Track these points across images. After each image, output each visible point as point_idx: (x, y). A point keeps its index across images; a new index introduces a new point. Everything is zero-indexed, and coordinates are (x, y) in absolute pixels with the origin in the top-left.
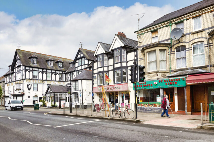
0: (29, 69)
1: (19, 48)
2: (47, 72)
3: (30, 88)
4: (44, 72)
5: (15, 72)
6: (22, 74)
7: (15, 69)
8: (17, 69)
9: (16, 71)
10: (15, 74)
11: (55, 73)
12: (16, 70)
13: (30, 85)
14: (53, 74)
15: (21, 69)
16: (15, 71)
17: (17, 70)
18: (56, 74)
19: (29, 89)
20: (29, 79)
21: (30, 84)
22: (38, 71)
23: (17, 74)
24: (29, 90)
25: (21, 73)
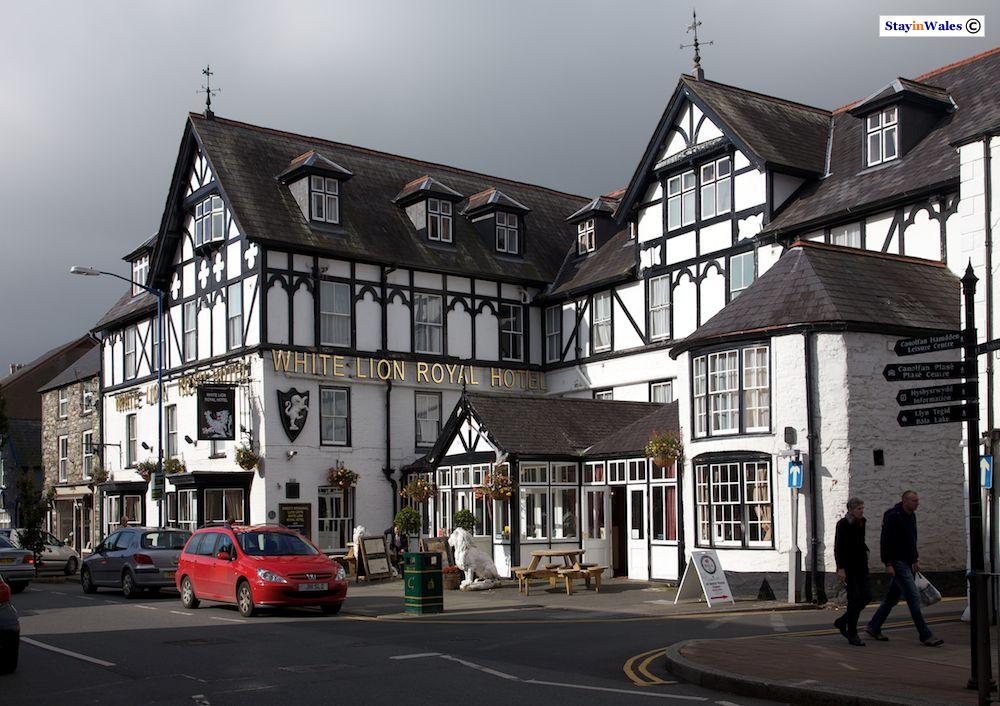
0: (291, 263)
1: (209, 103)
2: (412, 289)
3: (301, 423)
4: (398, 289)
5: (175, 296)
6: (235, 311)
7: (181, 278)
8: (198, 270)
9: (189, 290)
10: (176, 312)
11: (469, 301)
12: (188, 282)
13: (302, 395)
14: (459, 306)
15: (224, 272)
16: (181, 291)
17: (198, 282)
18: (478, 302)
19: (294, 427)
20: (290, 347)
21: (301, 389)
22: (352, 281)
23: (198, 310)
24: (293, 435)
25: (226, 300)
